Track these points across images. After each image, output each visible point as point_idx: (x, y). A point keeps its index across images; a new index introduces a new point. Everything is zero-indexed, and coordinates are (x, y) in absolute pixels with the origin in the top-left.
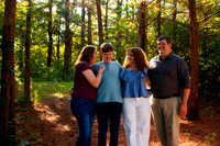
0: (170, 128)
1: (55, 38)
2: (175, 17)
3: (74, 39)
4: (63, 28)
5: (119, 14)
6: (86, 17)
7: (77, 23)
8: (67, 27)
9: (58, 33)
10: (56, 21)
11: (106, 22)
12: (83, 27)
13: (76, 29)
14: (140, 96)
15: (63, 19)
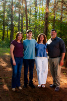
0: (56, 71)
1: (6, 27)
2: (61, 20)
3: (15, 28)
4: (10, 23)
5: (36, 17)
6: (21, 18)
7: (16, 21)
8: (12, 22)
9: (7, 25)
10: (7, 20)
11: (30, 21)
12: (19, 23)
13: (16, 23)
14: (44, 56)
15: (10, 19)
